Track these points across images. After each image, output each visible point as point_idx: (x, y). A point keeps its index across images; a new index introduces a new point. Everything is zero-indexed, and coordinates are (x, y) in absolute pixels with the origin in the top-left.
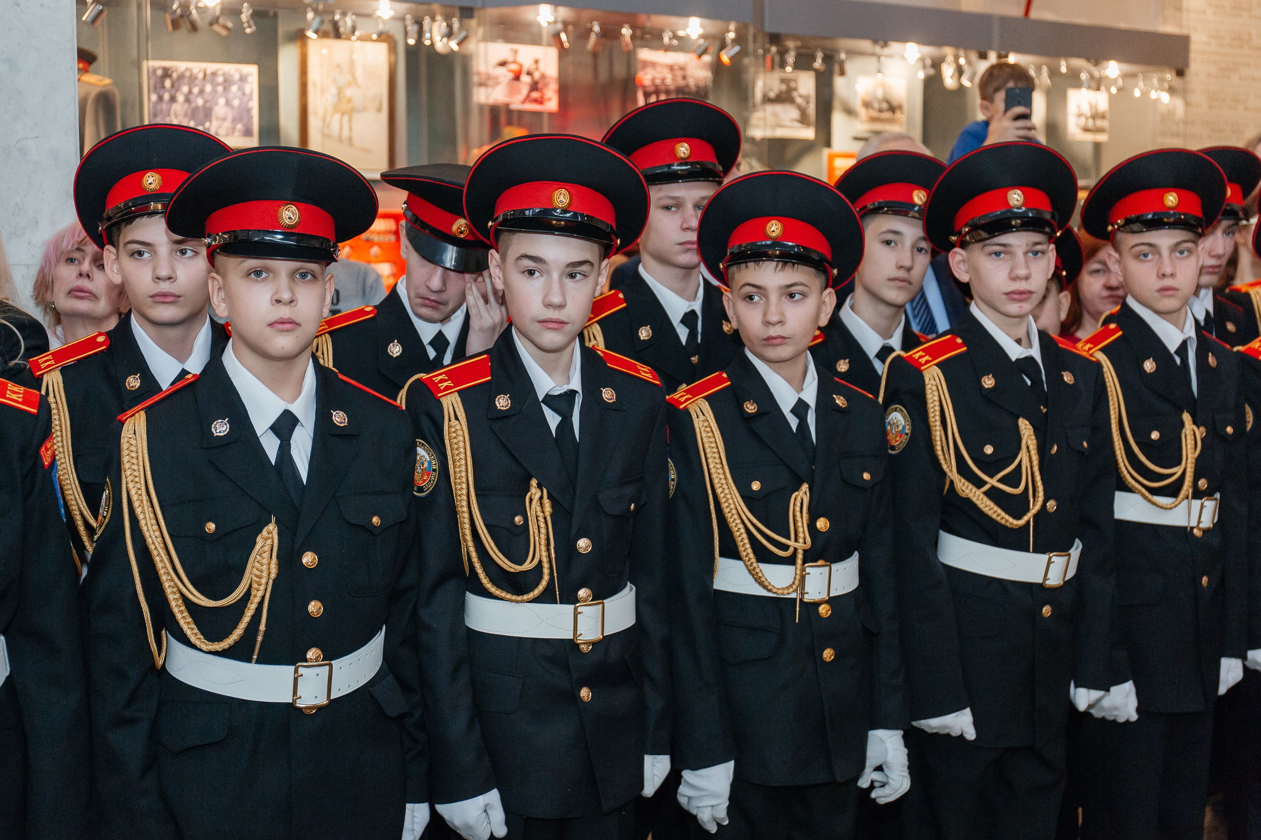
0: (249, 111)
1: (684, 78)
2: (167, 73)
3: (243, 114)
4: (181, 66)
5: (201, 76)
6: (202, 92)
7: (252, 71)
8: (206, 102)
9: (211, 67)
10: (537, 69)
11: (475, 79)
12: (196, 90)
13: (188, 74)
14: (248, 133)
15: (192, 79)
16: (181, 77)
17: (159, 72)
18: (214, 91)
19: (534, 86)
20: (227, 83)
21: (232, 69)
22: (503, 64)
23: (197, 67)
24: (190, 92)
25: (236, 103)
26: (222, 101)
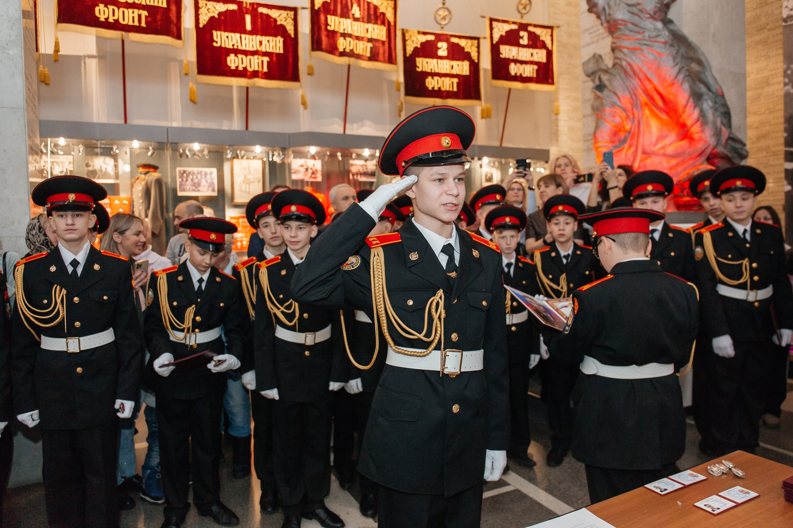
0: (213, 183)
1: (367, 169)
2: (184, 172)
3: (211, 185)
4: (189, 169)
5: (196, 172)
6: (197, 178)
7: (214, 170)
8: (198, 181)
9: (200, 169)
10: (314, 167)
11: (293, 171)
12: (195, 177)
13: (192, 172)
14: (213, 190)
15: (193, 174)
16: (190, 173)
17: (182, 172)
18: (201, 177)
19: (313, 173)
20: (206, 174)
21: (208, 170)
22: (302, 166)
23: (195, 170)
24: (193, 178)
25: (209, 181)
26: (204, 180)
